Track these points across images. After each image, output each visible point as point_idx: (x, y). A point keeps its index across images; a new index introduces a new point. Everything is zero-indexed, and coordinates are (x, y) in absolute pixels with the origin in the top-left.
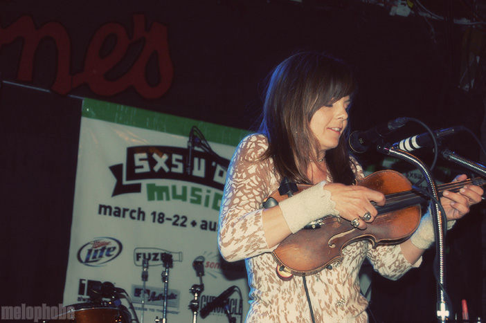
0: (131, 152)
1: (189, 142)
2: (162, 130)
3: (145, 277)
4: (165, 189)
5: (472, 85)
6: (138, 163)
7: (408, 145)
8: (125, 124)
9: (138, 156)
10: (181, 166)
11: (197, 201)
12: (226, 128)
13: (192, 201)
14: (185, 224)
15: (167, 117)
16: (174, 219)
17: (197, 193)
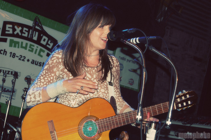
0: (5, 23)
1: (33, 23)
2: (21, 16)
3: (4, 81)
4: (18, 43)
5: (162, 20)
6: (7, 29)
7: (134, 41)
8: (5, 10)
9: (8, 26)
10: (27, 33)
11: (32, 51)
12: (50, 20)
13: (29, 50)
14: (24, 60)
15: (24, 10)
16: (20, 57)
17: (32, 47)
